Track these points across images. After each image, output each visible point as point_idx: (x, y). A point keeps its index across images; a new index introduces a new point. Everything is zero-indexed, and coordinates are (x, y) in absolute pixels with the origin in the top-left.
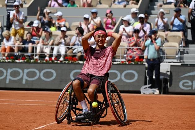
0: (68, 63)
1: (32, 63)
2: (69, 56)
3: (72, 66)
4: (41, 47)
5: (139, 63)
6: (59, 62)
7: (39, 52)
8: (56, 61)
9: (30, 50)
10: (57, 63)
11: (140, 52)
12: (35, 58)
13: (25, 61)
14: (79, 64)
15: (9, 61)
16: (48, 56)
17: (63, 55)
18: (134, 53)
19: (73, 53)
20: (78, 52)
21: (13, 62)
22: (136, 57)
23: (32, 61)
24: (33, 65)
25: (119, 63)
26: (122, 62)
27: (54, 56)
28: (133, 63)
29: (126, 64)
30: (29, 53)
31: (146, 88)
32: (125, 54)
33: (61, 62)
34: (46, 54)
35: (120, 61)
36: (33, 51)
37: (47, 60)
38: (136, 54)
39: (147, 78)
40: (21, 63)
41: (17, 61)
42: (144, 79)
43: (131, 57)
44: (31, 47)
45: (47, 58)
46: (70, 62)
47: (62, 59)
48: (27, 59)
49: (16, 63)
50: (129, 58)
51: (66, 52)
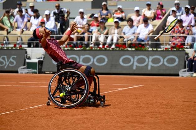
0: (119, 50)
1: (88, 50)
2: (120, 43)
3: (122, 52)
4: (96, 36)
5: (180, 49)
6: (111, 49)
7: (95, 41)
8: (108, 49)
9: (86, 39)
10: (109, 50)
11: (182, 39)
12: (90, 46)
13: (82, 48)
14: (127, 50)
15: (68, 48)
16: (102, 44)
17: (115, 43)
18: (177, 40)
19: (124, 41)
20: (128, 41)
21: (71, 50)
22: (179, 44)
23: (88, 48)
24: (88, 52)
25: (162, 49)
26: (166, 48)
27: (107, 44)
28: (175, 49)
29: (169, 51)
30: (86, 42)
31: (185, 71)
32: (170, 41)
33: (113, 49)
34: (100, 43)
35: (164, 48)
36: (89, 40)
37: (100, 48)
38: (179, 41)
39: (186, 62)
40: (79, 50)
41: (75, 49)
42: (183, 64)
43: (174, 44)
44: (87, 36)
45: (101, 46)
46: (121, 49)
47: (113, 46)
48: (84, 47)
49: (74, 50)
50: (172, 45)
51: (117, 41)
